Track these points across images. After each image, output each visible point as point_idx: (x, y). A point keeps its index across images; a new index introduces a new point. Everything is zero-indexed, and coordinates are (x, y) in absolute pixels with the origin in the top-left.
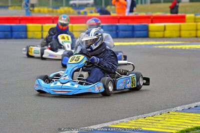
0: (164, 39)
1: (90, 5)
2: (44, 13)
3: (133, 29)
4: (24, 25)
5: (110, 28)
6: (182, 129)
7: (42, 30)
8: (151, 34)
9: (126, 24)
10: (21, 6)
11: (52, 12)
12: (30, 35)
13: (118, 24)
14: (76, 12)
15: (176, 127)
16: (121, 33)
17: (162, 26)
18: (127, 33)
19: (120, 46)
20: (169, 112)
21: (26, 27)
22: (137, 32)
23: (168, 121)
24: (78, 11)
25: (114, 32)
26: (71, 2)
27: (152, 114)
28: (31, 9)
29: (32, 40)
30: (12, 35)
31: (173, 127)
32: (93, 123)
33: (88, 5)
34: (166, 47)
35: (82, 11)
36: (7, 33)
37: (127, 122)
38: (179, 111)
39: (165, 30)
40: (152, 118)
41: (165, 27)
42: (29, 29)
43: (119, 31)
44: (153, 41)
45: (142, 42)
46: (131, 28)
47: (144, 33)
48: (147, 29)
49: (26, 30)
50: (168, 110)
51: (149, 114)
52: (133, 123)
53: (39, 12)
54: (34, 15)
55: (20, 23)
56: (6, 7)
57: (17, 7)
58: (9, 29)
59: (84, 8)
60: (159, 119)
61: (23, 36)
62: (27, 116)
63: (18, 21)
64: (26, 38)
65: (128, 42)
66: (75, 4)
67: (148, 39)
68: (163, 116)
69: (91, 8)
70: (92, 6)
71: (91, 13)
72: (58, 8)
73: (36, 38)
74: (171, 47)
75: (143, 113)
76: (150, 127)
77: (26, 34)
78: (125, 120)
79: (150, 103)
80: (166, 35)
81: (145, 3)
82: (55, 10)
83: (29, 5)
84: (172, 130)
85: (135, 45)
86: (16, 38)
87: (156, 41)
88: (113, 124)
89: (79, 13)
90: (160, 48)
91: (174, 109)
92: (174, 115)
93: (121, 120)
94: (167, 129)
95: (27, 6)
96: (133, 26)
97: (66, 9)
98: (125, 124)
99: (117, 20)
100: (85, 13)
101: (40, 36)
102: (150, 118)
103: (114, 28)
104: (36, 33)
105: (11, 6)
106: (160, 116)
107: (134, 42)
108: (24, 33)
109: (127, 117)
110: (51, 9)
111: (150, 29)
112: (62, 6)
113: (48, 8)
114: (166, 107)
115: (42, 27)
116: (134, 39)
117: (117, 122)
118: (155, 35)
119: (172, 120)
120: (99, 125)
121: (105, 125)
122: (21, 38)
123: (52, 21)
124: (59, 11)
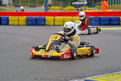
1: (85, 5)
2: (57, 10)
3: (110, 20)
4: (44, 17)
5: (96, 19)
7: (54, 20)
9: (106, 17)
11: (62, 9)
12: (47, 23)
13: (100, 17)
14: (76, 9)
16: (102, 22)
18: (106, 22)
21: (45, 18)
22: (113, 22)
24: (77, 8)
25: (98, 22)
26: (74, 3)
27: (118, 73)
28: (48, 7)
29: (48, 26)
30: (36, 23)
33: (84, 5)
35: (79, 9)
36: (34, 22)
40: (117, 75)
42: (47, 20)
43: (101, 21)
45: (115, 28)
46: (108, 19)
47: (117, 22)
48: (119, 20)
49: (45, 20)
51: (115, 73)
52: (104, 78)
53: (54, 9)
54: (50, 11)
56: (35, 6)
58: (35, 20)
59: (81, 7)
61: (43, 24)
62: (41, 72)
63: (40, 15)
64: (45, 25)
65: (106, 28)
66: (76, 4)
67: (120, 26)
69: (85, 7)
70: (86, 5)
71: (85, 10)
72: (65, 7)
73: (50, 25)
75: (112, 72)
77: (45, 23)
78: (100, 76)
79: (117, 66)
81: (120, 4)
82: (63, 8)
83: (47, 5)
85: (111, 30)
86: (39, 25)
89: (78, 10)
93: (98, 76)
95: (46, 6)
96: (110, 18)
97: (70, 7)
98: (100, 79)
99: (100, 14)
101: (53, 24)
102: (116, 75)
103: (98, 19)
104: (50, 22)
105: (38, 6)
107: (110, 28)
108: (44, 22)
109: (101, 74)
110: (61, 8)
112: (68, 6)
113: (59, 7)
115: (54, 18)
116: (111, 26)
117: (95, 77)
121: (88, 78)
122: (42, 25)
123: (60, 15)
124: (66, 8)
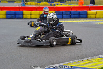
0: (96, 19)
2: (33, 5)
3: (79, 13)
5: (67, 13)
6: (102, 67)
7: (31, 14)
8: (89, 16)
9: (75, 11)
10: (20, 1)
11: (37, 4)
12: (24, 16)
13: (71, 11)
15: (99, 66)
16: (72, 16)
17: (95, 12)
18: (76, 16)
19: (72, 22)
20: (95, 58)
21: (23, 12)
22: (81, 15)
23: (94, 63)
24: (50, 4)
25: (69, 15)
27: (86, 59)
28: (26, 3)
29: (25, 19)
30: (15, 16)
31: (97, 66)
32: (55, 63)
34: (96, 23)
35: (52, 4)
36: (13, 15)
37: (73, 63)
38: (101, 57)
39: (96, 14)
40: (86, 61)
41: (96, 12)
42: (24, 13)
44: (90, 20)
45: (83, 20)
46: (78, 13)
47: (85, 16)
48: (87, 14)
49: (22, 14)
50: (95, 57)
51: (85, 59)
52: (76, 64)
53: (30, 4)
54: (27, 6)
55: (19, 10)
56: (13, 2)
57: (19, 2)
58: (14, 14)
59: (54, 3)
60: (90, 61)
62: (20, 59)
63: (19, 9)
64: (23, 18)
65: (76, 20)
67: (87, 19)
68: (92, 60)
69: (58, 2)
71: (58, 5)
72: (40, 2)
73: (27, 18)
74: (99, 23)
75: (82, 58)
76: (84, 66)
77: (23, 16)
78: (71, 62)
80: (97, 17)
82: (38, 3)
84: (97, 67)
85: (80, 22)
86: (17, 18)
87: (91, 20)
88: (65, 64)
89: (51, 5)
90: (93, 24)
91: (99, 56)
92: (98, 59)
93: (70, 62)
94: (94, 67)
96: (79, 12)
97: (45, 3)
98: (72, 64)
99: (71, 9)
100: (54, 5)
101: (30, 17)
102: (85, 61)
103: (69, 13)
104: (28, 15)
105: (16, 1)
106: (91, 60)
107: (79, 20)
108: (22, 15)
109: (73, 60)
110: (36, 3)
111: (88, 13)
112: (42, 1)
113: (35, 2)
114: (94, 55)
115: (31, 12)
116: (79, 19)
117: (67, 63)
118: (91, 16)
119: (97, 62)
120: (58, 64)
121: (61, 64)
122: (20, 18)
123: (36, 9)
